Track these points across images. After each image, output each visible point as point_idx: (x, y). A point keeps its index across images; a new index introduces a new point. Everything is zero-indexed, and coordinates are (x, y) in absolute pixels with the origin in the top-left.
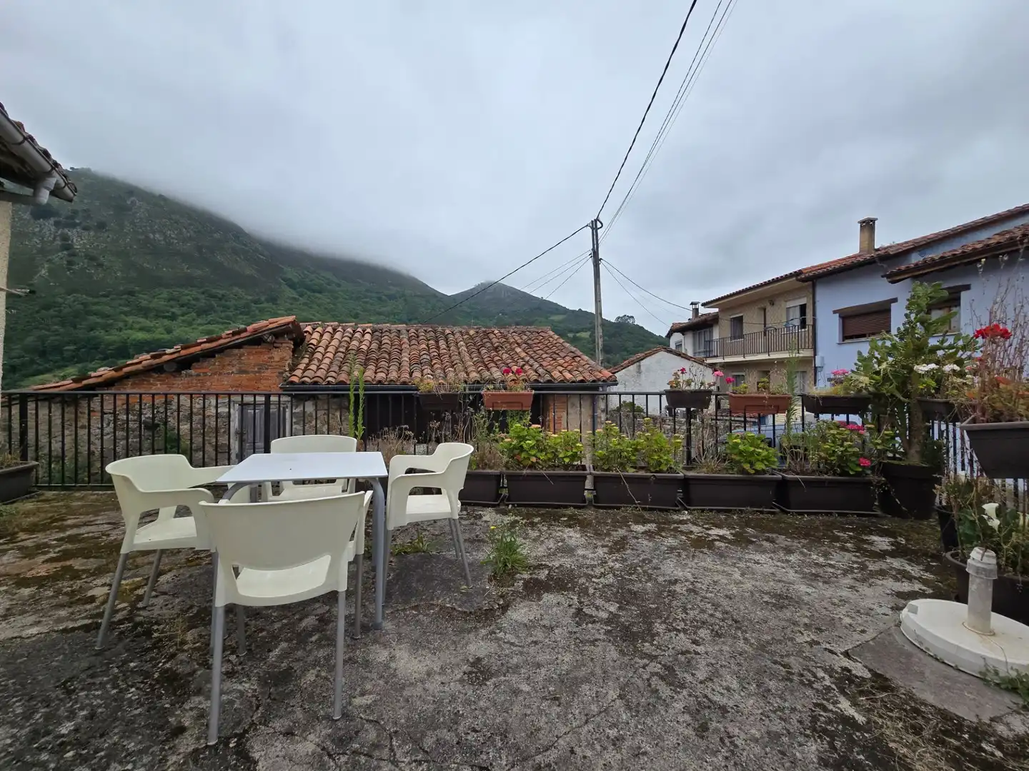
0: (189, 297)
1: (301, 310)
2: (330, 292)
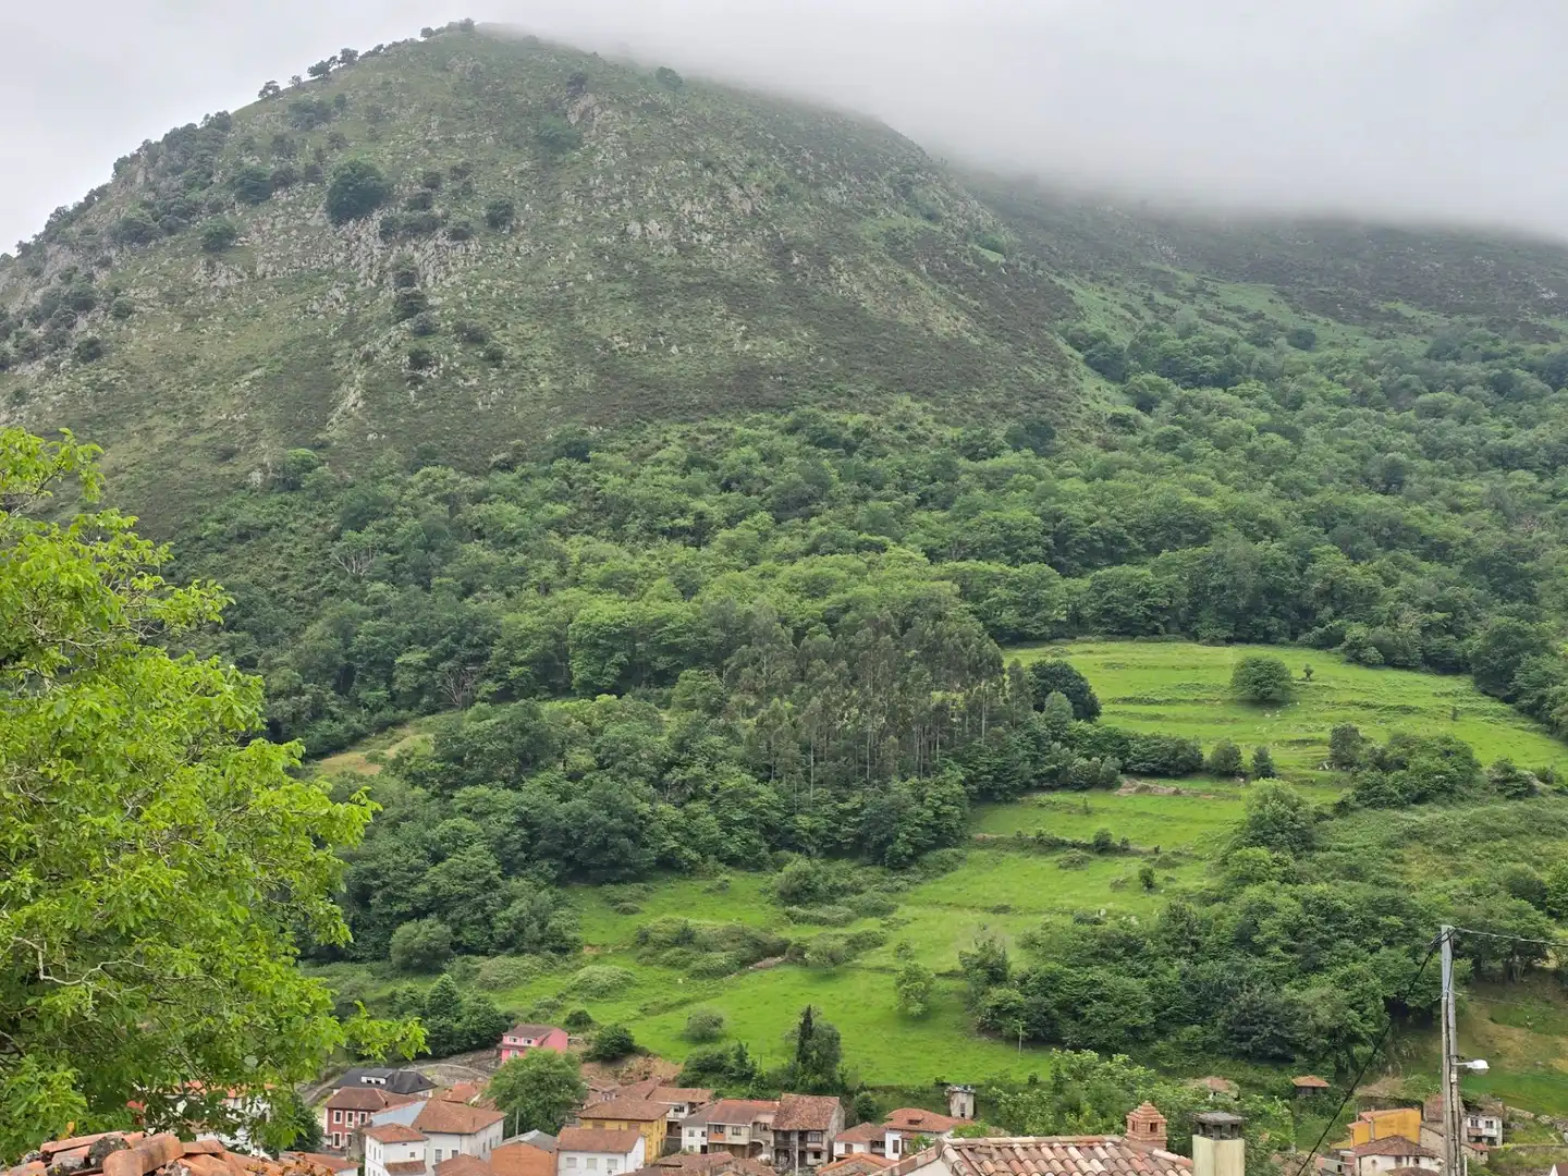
1: (1147, 468)
2: (1266, 375)
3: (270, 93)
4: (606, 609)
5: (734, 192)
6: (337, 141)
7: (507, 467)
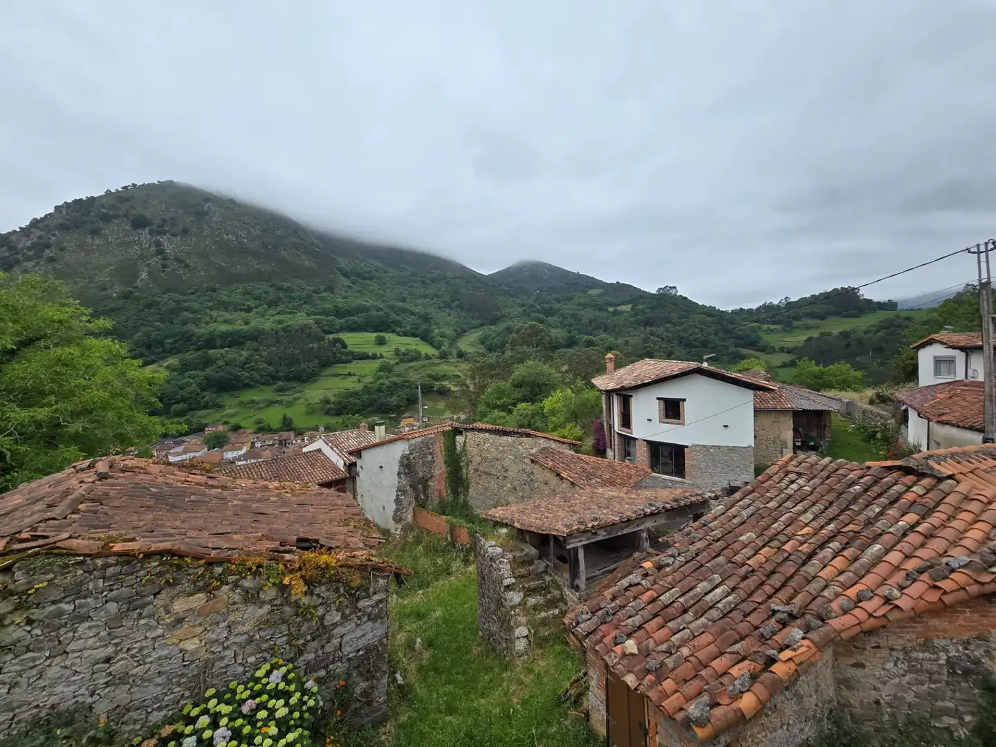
0: (260, 291)
1: (355, 297)
2: (379, 278)
3: (108, 193)
4: (224, 328)
5: (252, 230)
6: (133, 208)
7: (193, 293)
